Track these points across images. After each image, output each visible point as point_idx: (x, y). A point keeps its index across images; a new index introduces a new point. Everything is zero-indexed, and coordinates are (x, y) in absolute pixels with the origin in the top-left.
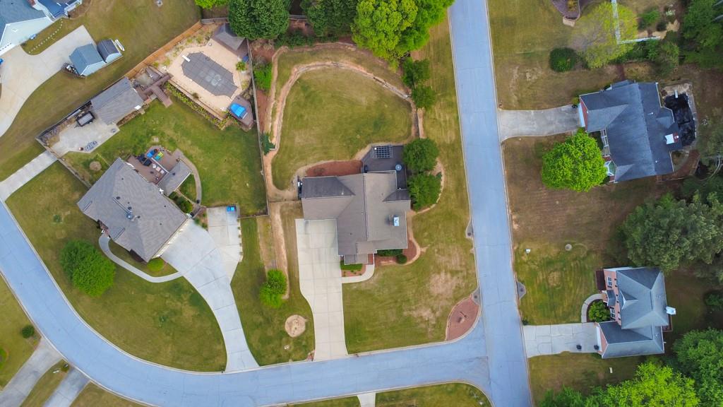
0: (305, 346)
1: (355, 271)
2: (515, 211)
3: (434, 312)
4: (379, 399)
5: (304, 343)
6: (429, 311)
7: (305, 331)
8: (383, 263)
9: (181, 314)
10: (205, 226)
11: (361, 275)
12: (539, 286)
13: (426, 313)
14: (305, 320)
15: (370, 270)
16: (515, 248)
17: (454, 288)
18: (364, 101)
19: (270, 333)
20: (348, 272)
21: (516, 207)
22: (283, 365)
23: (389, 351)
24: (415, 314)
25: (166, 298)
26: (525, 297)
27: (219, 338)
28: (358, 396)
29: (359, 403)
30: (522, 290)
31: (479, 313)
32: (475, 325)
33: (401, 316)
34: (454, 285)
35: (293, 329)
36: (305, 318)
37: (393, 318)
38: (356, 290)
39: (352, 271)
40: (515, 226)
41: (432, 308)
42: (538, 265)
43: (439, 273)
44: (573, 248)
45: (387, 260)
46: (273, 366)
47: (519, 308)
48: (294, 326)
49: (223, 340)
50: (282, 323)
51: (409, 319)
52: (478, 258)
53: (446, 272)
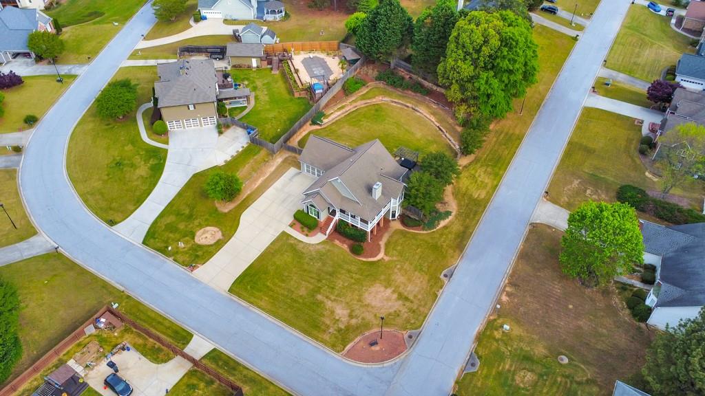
0: (197, 256)
1: (305, 229)
2: (511, 284)
3: (351, 316)
4: (211, 355)
5: (200, 253)
6: (346, 312)
7: (211, 245)
8: (337, 242)
9: (135, 170)
10: (220, 133)
11: (307, 235)
12: (500, 374)
13: (341, 312)
14: (221, 237)
15: (318, 238)
16: (492, 318)
17: (392, 311)
18: (419, 135)
19: (182, 226)
20: (299, 225)
21: (515, 280)
22: (161, 257)
23: (271, 319)
24: (329, 304)
25: (139, 154)
26: (473, 374)
27: (139, 201)
28: (195, 335)
29: (188, 343)
30: (473, 365)
31: (402, 356)
32: (387, 364)
33: (313, 296)
34: (395, 309)
35: (204, 236)
36: (223, 235)
37: (303, 292)
38: (292, 245)
39: (302, 228)
40: (504, 298)
41: (352, 311)
42: (510, 351)
43: (386, 287)
44: (569, 364)
45: (343, 242)
46: (153, 252)
47: (457, 382)
48: (207, 235)
49: (139, 206)
50: (200, 226)
51: (319, 304)
52: (440, 302)
53: (394, 292)
